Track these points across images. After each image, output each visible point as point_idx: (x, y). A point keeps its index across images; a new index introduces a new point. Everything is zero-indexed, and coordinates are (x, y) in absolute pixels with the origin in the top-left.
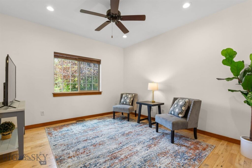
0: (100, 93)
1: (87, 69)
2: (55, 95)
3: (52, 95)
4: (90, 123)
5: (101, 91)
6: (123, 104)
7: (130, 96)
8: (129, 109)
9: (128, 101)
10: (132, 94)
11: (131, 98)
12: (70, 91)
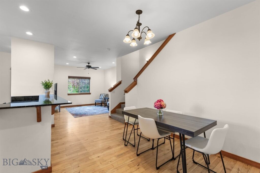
0: (90, 94)
1: (87, 81)
2: (69, 94)
3: (67, 94)
4: (83, 107)
5: (90, 93)
6: (100, 99)
7: (104, 95)
8: (101, 101)
9: (102, 97)
10: (105, 94)
11: (104, 96)
12: (76, 93)
